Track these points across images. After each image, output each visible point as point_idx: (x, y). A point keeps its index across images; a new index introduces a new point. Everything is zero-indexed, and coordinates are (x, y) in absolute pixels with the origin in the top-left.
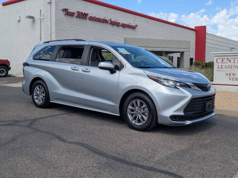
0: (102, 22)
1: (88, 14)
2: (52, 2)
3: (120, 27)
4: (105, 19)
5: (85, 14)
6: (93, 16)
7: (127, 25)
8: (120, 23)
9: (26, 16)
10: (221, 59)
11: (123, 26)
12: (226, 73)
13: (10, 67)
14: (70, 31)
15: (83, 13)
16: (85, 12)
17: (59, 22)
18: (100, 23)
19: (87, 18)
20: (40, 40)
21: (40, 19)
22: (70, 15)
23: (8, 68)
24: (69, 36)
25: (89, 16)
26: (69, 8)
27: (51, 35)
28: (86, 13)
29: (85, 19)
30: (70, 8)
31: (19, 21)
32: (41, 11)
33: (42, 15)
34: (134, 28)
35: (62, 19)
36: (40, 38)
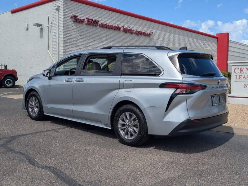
0: (114, 29)
1: (98, 21)
2: (60, 9)
3: (134, 34)
4: (117, 26)
5: (95, 20)
6: (104, 23)
7: (142, 32)
8: (133, 30)
9: (34, 24)
10: (240, 69)
11: (137, 33)
12: (245, 85)
13: (17, 77)
14: (78, 39)
15: (94, 20)
16: (95, 19)
17: (67, 29)
18: (111, 30)
19: (97, 25)
20: (48, 49)
21: (48, 26)
22: (79, 22)
23: (15, 79)
24: (78, 45)
25: (100, 23)
26: (78, 15)
27: (59, 44)
28: (97, 19)
29: (96, 26)
30: (80, 15)
31: (27, 29)
32: (49, 18)
33: (50, 22)
34: (149, 35)
35: (70, 27)
36: (48, 47)
